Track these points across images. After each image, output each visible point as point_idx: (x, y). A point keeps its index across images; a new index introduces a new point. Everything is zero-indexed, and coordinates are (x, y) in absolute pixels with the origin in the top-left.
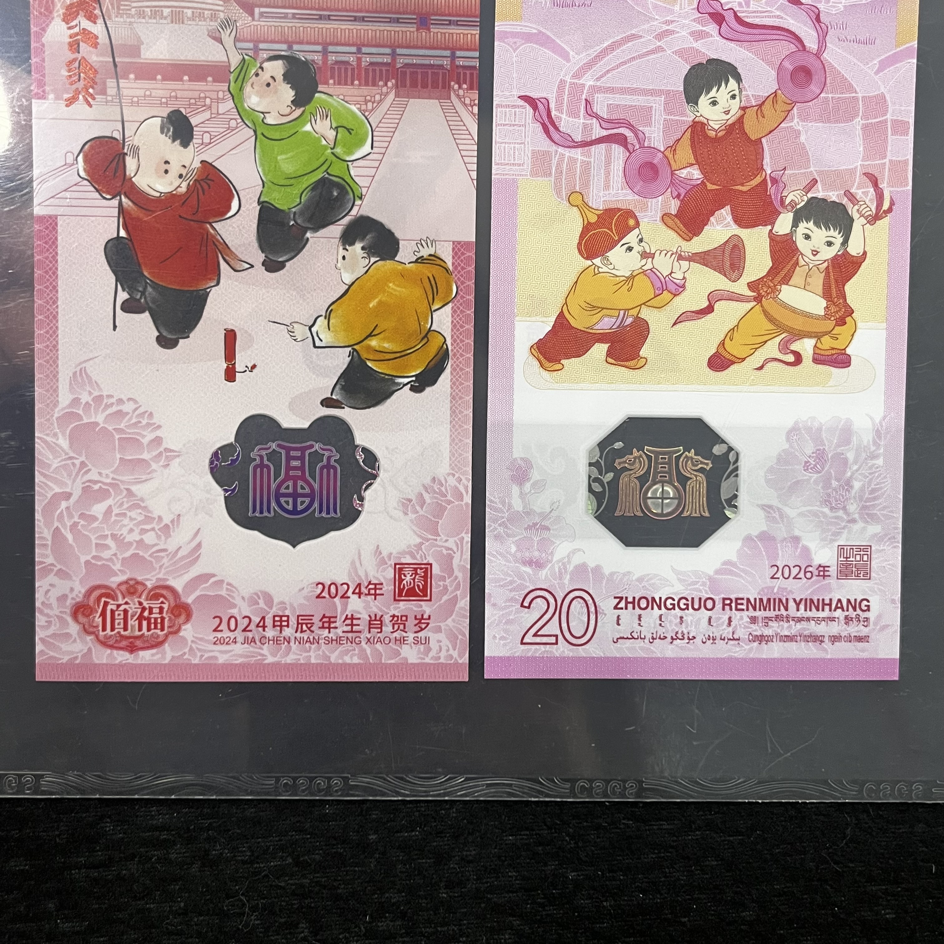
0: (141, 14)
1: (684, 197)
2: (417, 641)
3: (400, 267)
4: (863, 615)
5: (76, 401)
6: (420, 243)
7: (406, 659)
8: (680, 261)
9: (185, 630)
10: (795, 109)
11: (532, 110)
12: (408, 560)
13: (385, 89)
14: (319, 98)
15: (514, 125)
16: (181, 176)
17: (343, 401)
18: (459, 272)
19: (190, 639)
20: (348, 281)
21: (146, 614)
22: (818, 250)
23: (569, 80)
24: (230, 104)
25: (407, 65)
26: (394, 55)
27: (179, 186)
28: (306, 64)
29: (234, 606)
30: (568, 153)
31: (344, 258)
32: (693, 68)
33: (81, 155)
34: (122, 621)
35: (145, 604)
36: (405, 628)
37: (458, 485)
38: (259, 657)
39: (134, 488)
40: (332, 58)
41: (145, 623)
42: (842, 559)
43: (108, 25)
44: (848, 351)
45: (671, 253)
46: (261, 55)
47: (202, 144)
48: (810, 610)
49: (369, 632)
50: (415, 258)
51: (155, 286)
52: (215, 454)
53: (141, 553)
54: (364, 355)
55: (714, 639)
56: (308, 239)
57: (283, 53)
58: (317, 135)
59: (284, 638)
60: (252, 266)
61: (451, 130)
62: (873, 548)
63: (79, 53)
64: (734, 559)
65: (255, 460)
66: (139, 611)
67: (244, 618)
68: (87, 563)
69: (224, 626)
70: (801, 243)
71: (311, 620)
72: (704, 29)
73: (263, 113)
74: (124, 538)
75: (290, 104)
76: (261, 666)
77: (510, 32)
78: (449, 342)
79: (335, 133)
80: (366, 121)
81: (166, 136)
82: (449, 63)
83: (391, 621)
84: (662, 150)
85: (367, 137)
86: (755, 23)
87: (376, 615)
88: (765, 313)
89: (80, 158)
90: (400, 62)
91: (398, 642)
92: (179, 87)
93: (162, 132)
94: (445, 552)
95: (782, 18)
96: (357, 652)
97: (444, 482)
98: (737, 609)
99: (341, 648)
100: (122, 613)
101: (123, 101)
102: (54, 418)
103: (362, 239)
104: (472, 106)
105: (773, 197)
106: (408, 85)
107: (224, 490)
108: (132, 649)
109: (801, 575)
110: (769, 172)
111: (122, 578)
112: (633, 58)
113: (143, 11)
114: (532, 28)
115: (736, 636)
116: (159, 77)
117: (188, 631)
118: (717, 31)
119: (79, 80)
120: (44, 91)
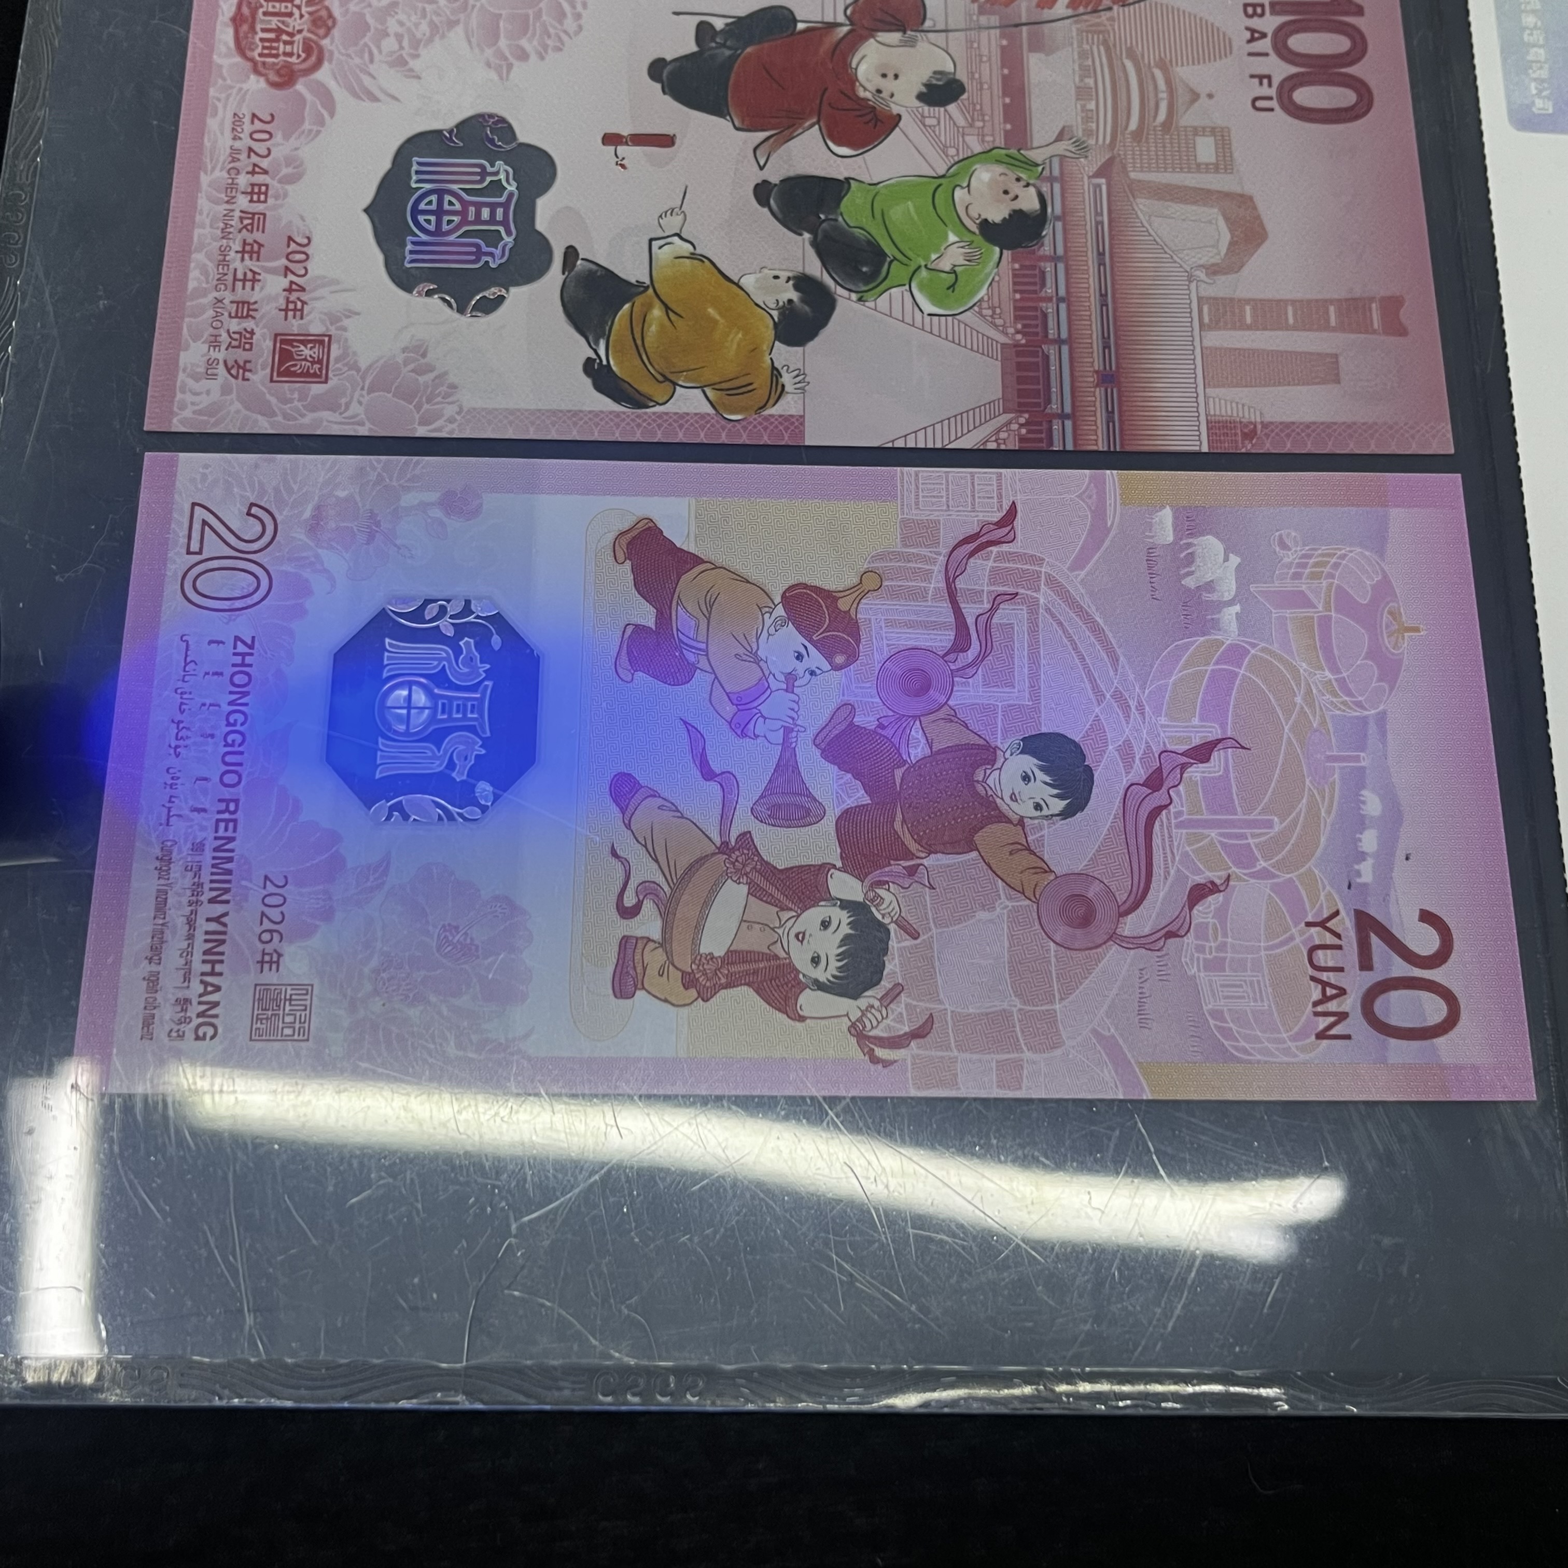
2: (211, 363)
4: (189, 1029)
6: (800, 373)
7: (186, 349)
8: (782, 731)
9: (258, 81)
11: (996, 520)
12: (335, 351)
13: (1011, 330)
15: (973, 496)
17: (573, 273)
18: (760, 424)
19: (245, 86)
20: (743, 282)
22: (805, 942)
23: (1043, 570)
24: (978, 149)
25: (1046, 358)
26: (1059, 342)
29: (287, 137)
30: (937, 569)
35: (298, 38)
36: (233, 347)
37: (445, 418)
38: (209, 167)
39: (459, 29)
40: (1049, 268)
42: (289, 992)
43: (1067, 20)
44: (640, 994)
45: (795, 716)
47: (923, 117)
49: (232, 302)
50: (779, 367)
51: (733, 59)
52: (503, 120)
53: (369, 34)
54: (639, 300)
55: (171, 786)
56: (801, 235)
59: (233, 197)
61: (961, 414)
62: (303, 1044)
64: (302, 818)
66: (290, 30)
67: (269, 150)
69: (258, 125)
71: (258, 230)
72: (1137, 761)
73: (968, 186)
75: (983, 217)
76: (198, 166)
77: (1104, 489)
78: (658, 409)
82: (1055, 411)
83: (245, 329)
85: (945, 309)
86: (1154, 836)
87: (256, 310)
88: (702, 860)
90: (1052, 351)
91: (213, 339)
92: (995, 92)
93: (935, 73)
94: (343, 401)
95: (1166, 878)
96: (204, 285)
97: (450, 400)
98: (218, 820)
99: (211, 266)
101: (973, 32)
103: (802, 300)
104: (996, 441)
105: (887, 869)
106: (1020, 359)
108: (237, 20)
109: (267, 925)
111: (337, 13)
112: (1083, 659)
113: (1087, 58)
114: (1113, 518)
115: (173, 820)
116: (1006, 71)
117: (256, 84)
118: (1135, 781)
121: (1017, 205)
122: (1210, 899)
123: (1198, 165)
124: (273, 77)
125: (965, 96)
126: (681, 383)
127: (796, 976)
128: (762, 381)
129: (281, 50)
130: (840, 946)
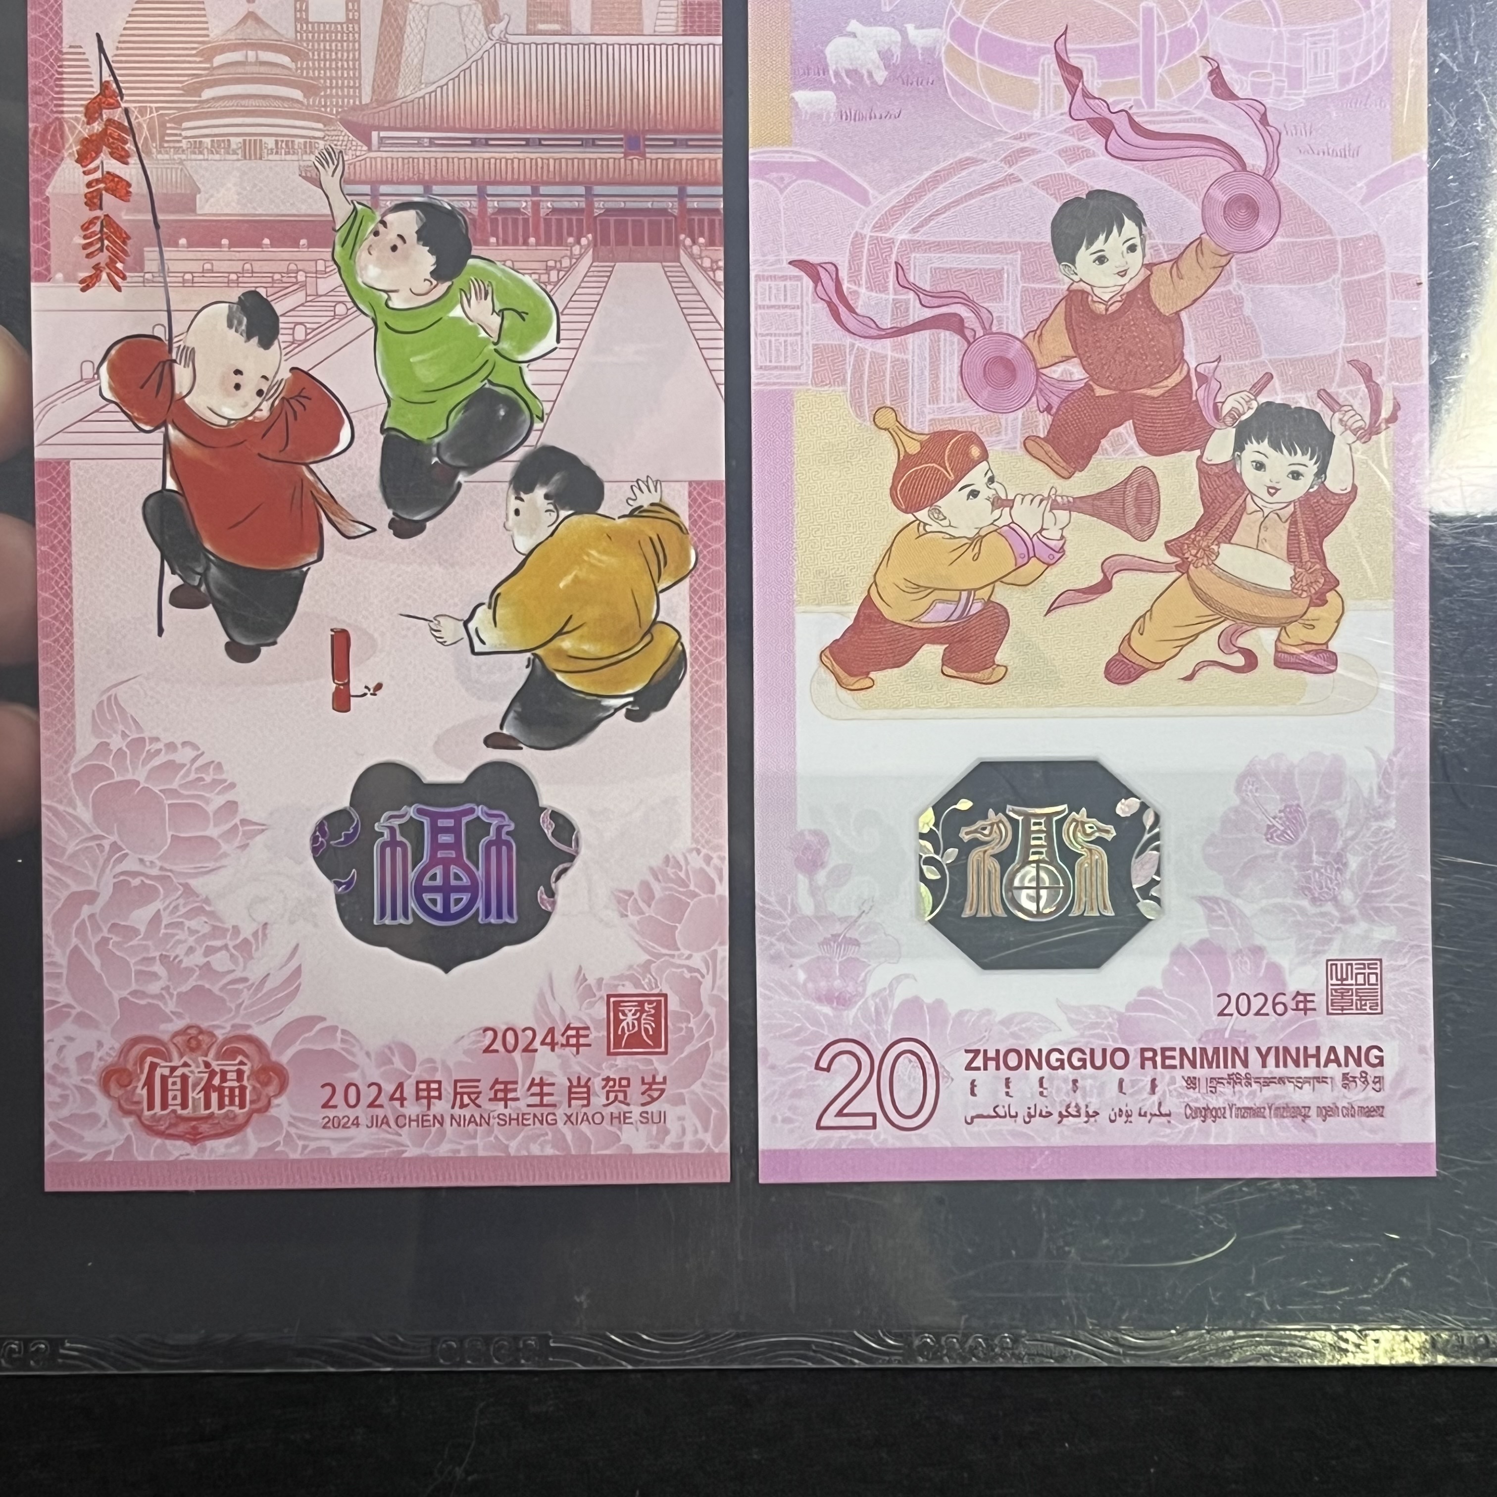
0: (197, 147)
2: (646, 1118)
4: (1372, 1072)
5: (103, 747)
7: (628, 1147)
9: (277, 1105)
11: (811, 283)
12: (628, 988)
13: (576, 250)
15: (784, 307)
16: (260, 393)
18: (700, 529)
19: (285, 1120)
20: (525, 550)
21: (216, 1081)
23: (869, 234)
24: (336, 280)
25: (609, 211)
26: (589, 195)
27: (257, 409)
28: (452, 214)
29: (354, 1066)
30: (870, 347)
31: (517, 512)
33: (105, 365)
34: (179, 1094)
35: (216, 1066)
36: (625, 1097)
37: (706, 867)
38: (395, 1149)
39: (193, 883)
40: (493, 204)
41: (214, 1096)
42: (1334, 981)
43: (146, 165)
46: (382, 204)
47: (293, 343)
48: (1285, 1065)
49: (570, 1106)
50: (631, 508)
51: (223, 565)
52: (320, 826)
53: (207, 986)
54: (551, 664)
55: (1128, 1116)
58: (470, 323)
60: (374, 530)
61: (682, 309)
63: (101, 208)
64: (1158, 984)
65: (382, 835)
66: (206, 1075)
67: (370, 1086)
68: (122, 1000)
69: (338, 1099)
70: (1249, 476)
71: (477, 1087)
72: (1082, 144)
74: (181, 961)
75: (429, 277)
76: (397, 1161)
77: (773, 163)
78: (686, 640)
79: (499, 319)
80: (547, 299)
81: (236, 331)
82: (676, 204)
83: (604, 1088)
86: (1163, 130)
87: (579, 1078)
90: (599, 205)
91: (616, 1121)
92: (256, 256)
93: (230, 326)
94: (687, 975)
95: (1206, 121)
96: (549, 1137)
97: (683, 863)
98: (1164, 1066)
99: (525, 1132)
100: (178, 1080)
101: (168, 279)
102: (70, 775)
103: (545, 483)
104: (714, 271)
106: (612, 240)
107: (335, 882)
108: (195, 1137)
109: (1268, 1009)
110: (1193, 365)
111: (179, 1024)
112: (970, 195)
113: (200, 142)
114: (808, 155)
115: (1164, 1110)
116: (225, 242)
117: (282, 1108)
118: (1102, 146)
119: (101, 250)
120: (48, 269)
122: (1227, 79)
123: (349, 21)
124: (271, 1090)
126: (653, 616)
128: (648, 528)
129: (236, 1084)
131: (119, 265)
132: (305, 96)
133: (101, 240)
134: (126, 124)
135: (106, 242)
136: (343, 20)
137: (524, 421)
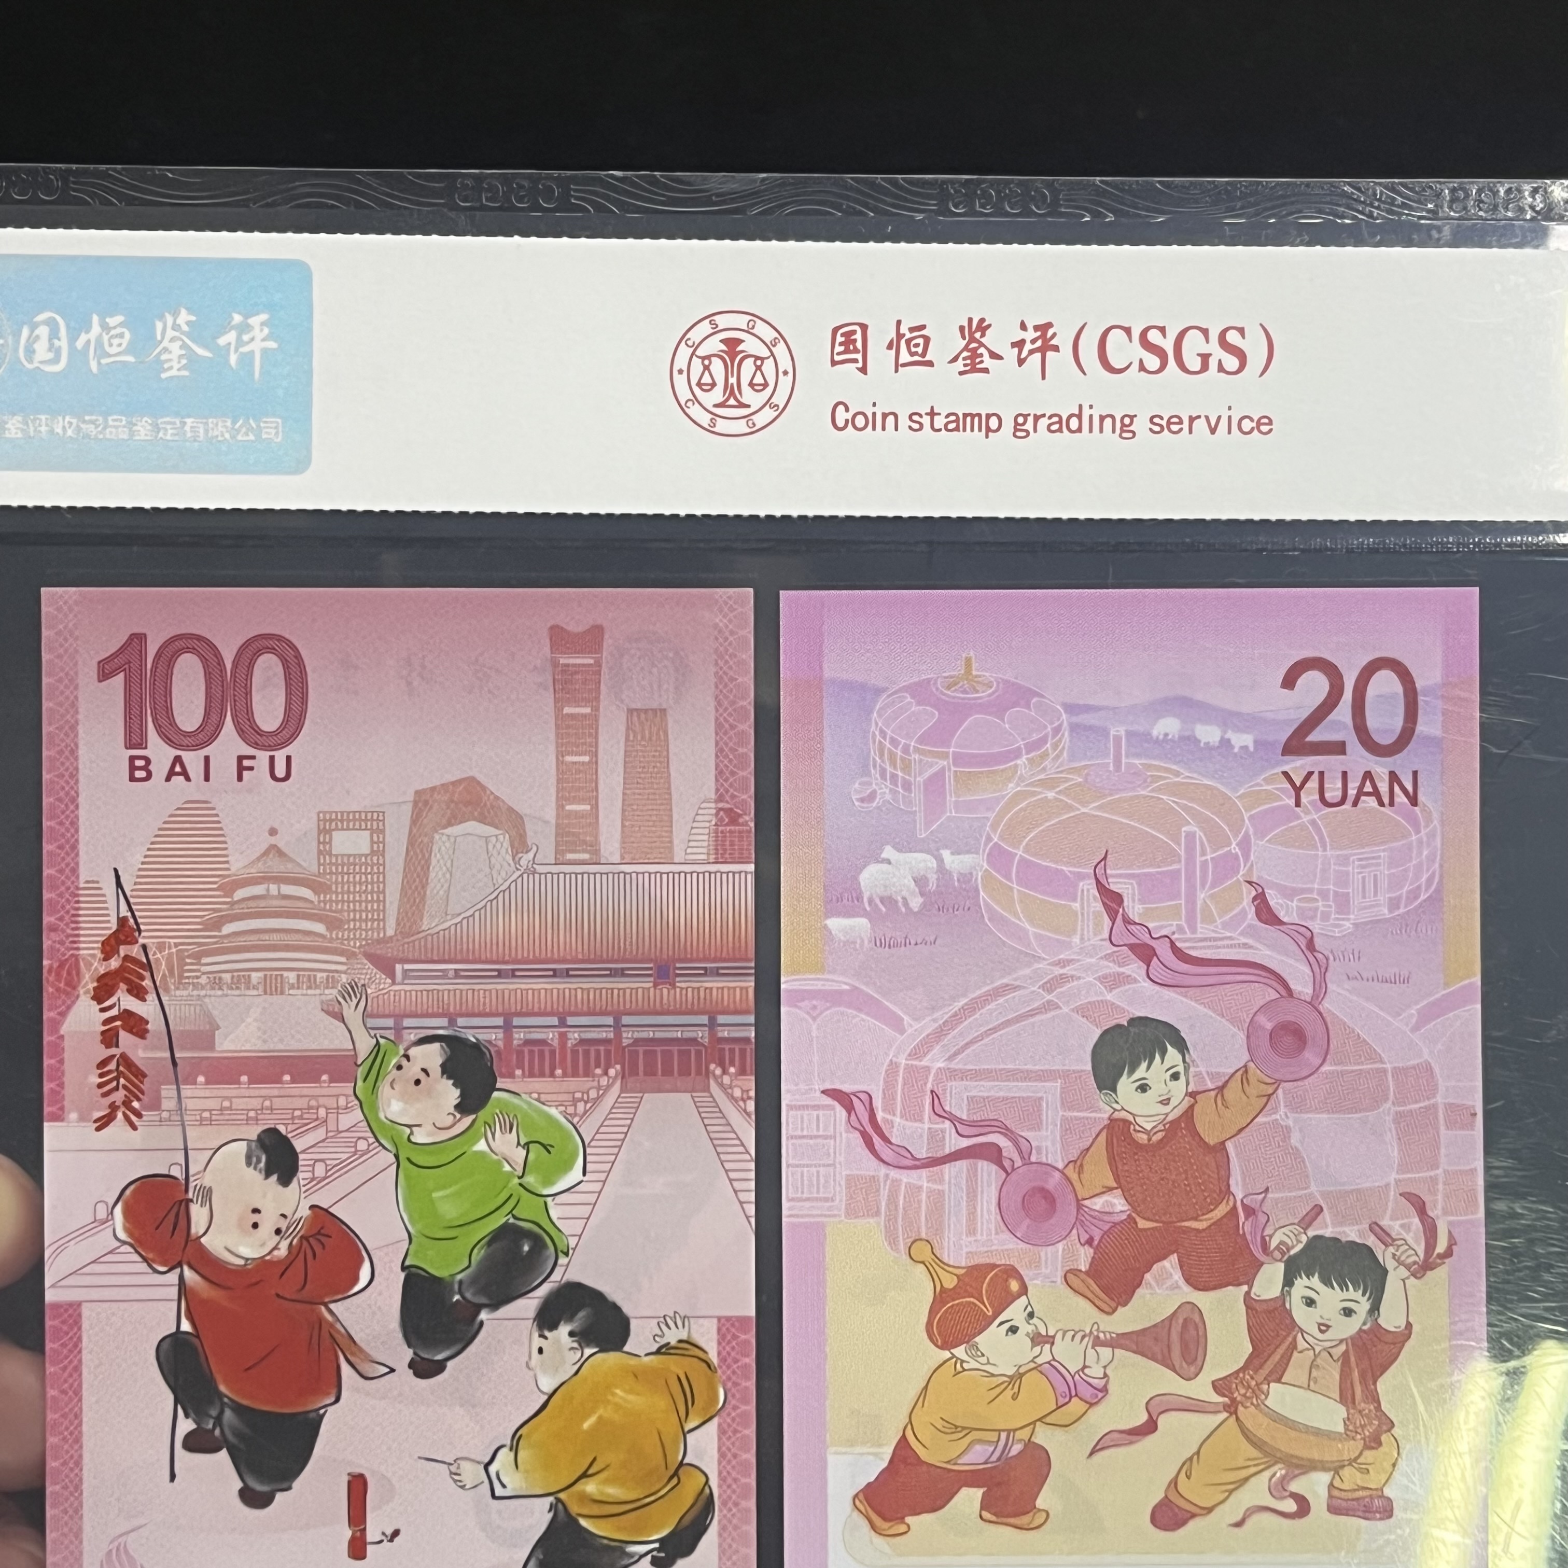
0: (217, 983)
1: (1100, 1241)
3: (633, 1361)
10: (1280, 1091)
11: (844, 1112)
13: (604, 1081)
14: (499, 1100)
15: (816, 1137)
16: (278, 1231)
18: (729, 1367)
23: (904, 1062)
25: (638, 1041)
26: (618, 1025)
27: (276, 1248)
28: (476, 1047)
30: (905, 1178)
32: (1106, 1032)
40: (519, 1036)
43: (165, 1003)
44: (1387, 1492)
47: (312, 1180)
57: (441, 1032)
60: (392, 1370)
61: (712, 1139)
63: (117, 1046)
72: (1122, 970)
73: (409, 1126)
75: (452, 1110)
77: (805, 991)
79: (524, 1152)
81: (255, 1168)
82: (706, 1034)
84: (1060, 1166)
86: (1205, 956)
89: (118, 1210)
90: (628, 1036)
92: (276, 1092)
93: (249, 1164)
95: (1251, 947)
101: (186, 1118)
104: (745, 1101)
106: (641, 1071)
112: (1007, 1023)
113: (220, 979)
114: (841, 983)
116: (244, 1078)
118: (1144, 972)
119: (116, 1088)
120: (62, 1109)
121: (435, 1070)
122: (1272, 903)
123: (374, 852)
125: (282, 1129)
127: (1364, 1331)
130: (1333, 1288)
131: (136, 1104)
132: (328, 929)
133: (117, 1079)
134: (144, 960)
135: (122, 1081)
136: (368, 852)
137: (548, 1257)
